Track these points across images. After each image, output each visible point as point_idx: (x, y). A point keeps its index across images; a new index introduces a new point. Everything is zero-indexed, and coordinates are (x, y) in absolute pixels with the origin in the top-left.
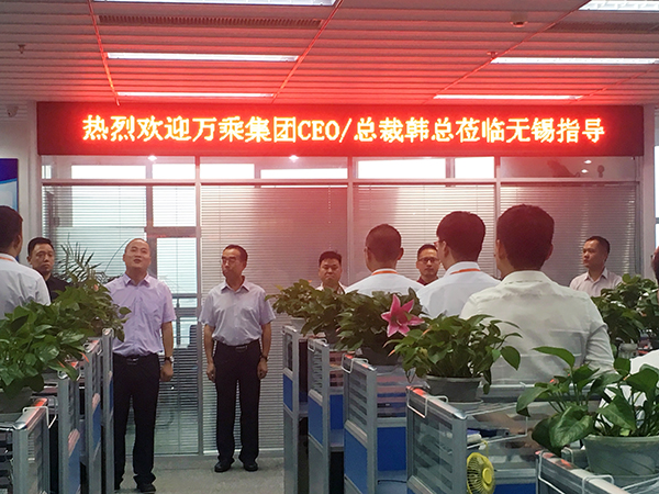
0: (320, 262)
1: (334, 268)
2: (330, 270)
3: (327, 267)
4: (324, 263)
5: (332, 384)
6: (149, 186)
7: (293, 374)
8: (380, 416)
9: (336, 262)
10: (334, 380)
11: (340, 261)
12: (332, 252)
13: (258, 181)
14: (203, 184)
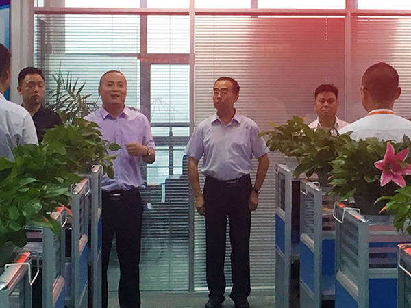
0: (316, 95)
1: (330, 101)
2: (326, 104)
3: (323, 101)
4: (320, 96)
5: (324, 229)
6: (143, 15)
7: (286, 215)
8: (371, 266)
9: (332, 95)
10: (326, 224)
11: (336, 94)
12: (329, 85)
13: (254, 11)
14: (197, 14)
